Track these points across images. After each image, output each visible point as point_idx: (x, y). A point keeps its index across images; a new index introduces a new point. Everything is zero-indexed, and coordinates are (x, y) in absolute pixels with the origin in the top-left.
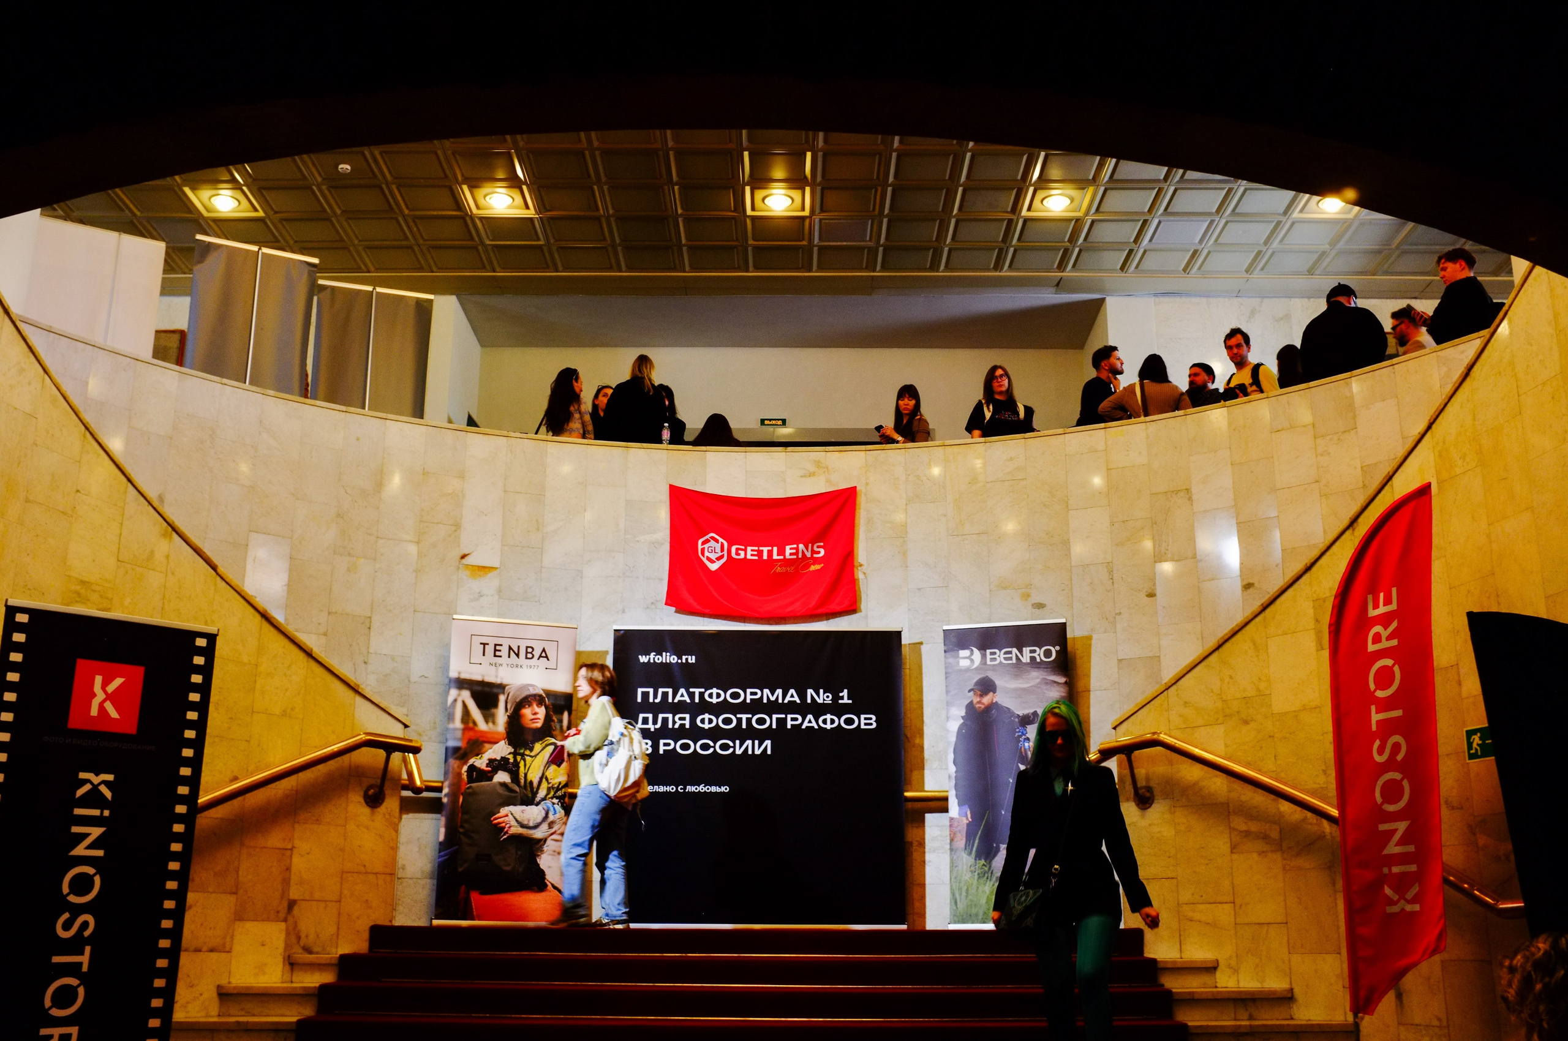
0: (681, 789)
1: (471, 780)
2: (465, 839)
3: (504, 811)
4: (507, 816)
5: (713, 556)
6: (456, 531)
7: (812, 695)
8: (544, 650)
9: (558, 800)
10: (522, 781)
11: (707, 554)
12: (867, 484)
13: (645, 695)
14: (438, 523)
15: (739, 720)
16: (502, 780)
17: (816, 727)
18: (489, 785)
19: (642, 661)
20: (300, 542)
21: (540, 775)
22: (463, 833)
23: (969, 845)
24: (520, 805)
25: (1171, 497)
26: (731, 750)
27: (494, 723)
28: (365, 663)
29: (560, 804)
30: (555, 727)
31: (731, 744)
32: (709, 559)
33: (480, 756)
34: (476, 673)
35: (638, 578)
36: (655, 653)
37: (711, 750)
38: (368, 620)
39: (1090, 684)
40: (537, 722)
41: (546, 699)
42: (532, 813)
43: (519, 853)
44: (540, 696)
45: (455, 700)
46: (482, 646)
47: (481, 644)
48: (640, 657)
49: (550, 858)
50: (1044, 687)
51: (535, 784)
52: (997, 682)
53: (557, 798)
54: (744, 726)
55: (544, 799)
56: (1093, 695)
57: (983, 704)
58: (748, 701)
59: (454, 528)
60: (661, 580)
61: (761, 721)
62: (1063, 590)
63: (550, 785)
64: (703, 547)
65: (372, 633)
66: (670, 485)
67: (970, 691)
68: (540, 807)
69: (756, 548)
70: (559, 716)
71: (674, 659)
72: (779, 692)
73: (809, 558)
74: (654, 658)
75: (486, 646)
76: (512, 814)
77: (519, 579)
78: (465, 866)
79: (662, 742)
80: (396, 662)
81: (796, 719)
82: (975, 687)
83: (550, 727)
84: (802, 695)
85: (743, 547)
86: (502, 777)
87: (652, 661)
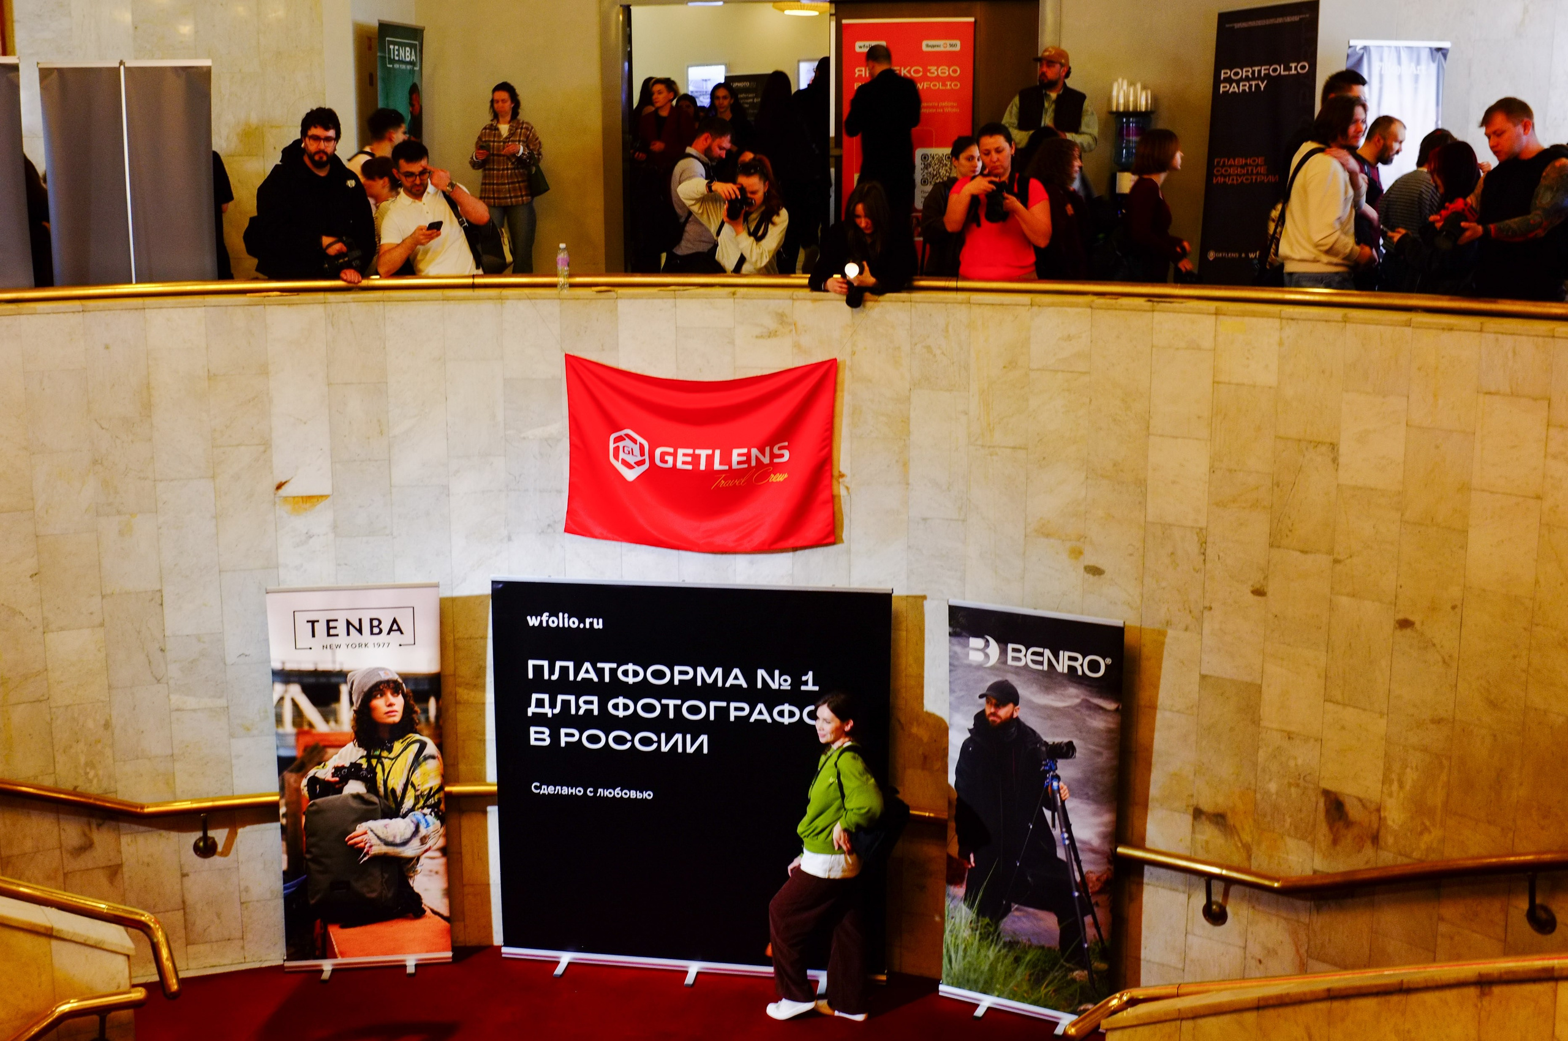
0: (590, 792)
1: (313, 795)
2: (313, 866)
3: (361, 828)
4: (366, 833)
5: (631, 460)
6: (265, 451)
7: (763, 678)
8: (395, 621)
9: (430, 810)
10: (382, 790)
11: (622, 455)
12: (854, 353)
13: (538, 669)
14: (238, 445)
15: (665, 708)
16: (354, 792)
17: (769, 720)
18: (339, 798)
19: (531, 624)
20: (47, 512)
21: (404, 780)
22: (310, 860)
23: (970, 896)
24: (382, 818)
25: (1307, 448)
26: (655, 746)
27: (336, 721)
28: (161, 650)
29: (433, 813)
30: (419, 720)
31: (655, 738)
32: (625, 463)
33: (322, 765)
34: (306, 661)
35: (526, 490)
36: (547, 614)
37: (629, 745)
38: (159, 594)
39: (1157, 699)
40: (394, 716)
41: (404, 685)
42: (398, 828)
43: (386, 876)
44: (395, 682)
45: (282, 699)
46: (310, 624)
47: (308, 622)
48: (529, 618)
49: (425, 879)
50: (1085, 712)
51: (399, 792)
52: (1020, 691)
53: (428, 807)
54: (671, 716)
55: (412, 809)
56: (1159, 716)
57: (999, 717)
58: (676, 682)
59: (262, 448)
60: (559, 492)
61: (694, 710)
62: (1131, 555)
63: (419, 793)
64: (616, 445)
65: (166, 611)
66: (567, 356)
67: (981, 697)
68: (407, 819)
69: (690, 451)
70: (423, 706)
71: (574, 623)
72: (718, 671)
73: (767, 465)
74: (547, 621)
75: (316, 624)
76: (372, 831)
77: (360, 507)
78: (318, 897)
79: (563, 731)
80: (204, 642)
81: (742, 709)
82: (989, 693)
83: (412, 720)
84: (751, 678)
85: (671, 450)
86: (354, 787)
87: (544, 624)
